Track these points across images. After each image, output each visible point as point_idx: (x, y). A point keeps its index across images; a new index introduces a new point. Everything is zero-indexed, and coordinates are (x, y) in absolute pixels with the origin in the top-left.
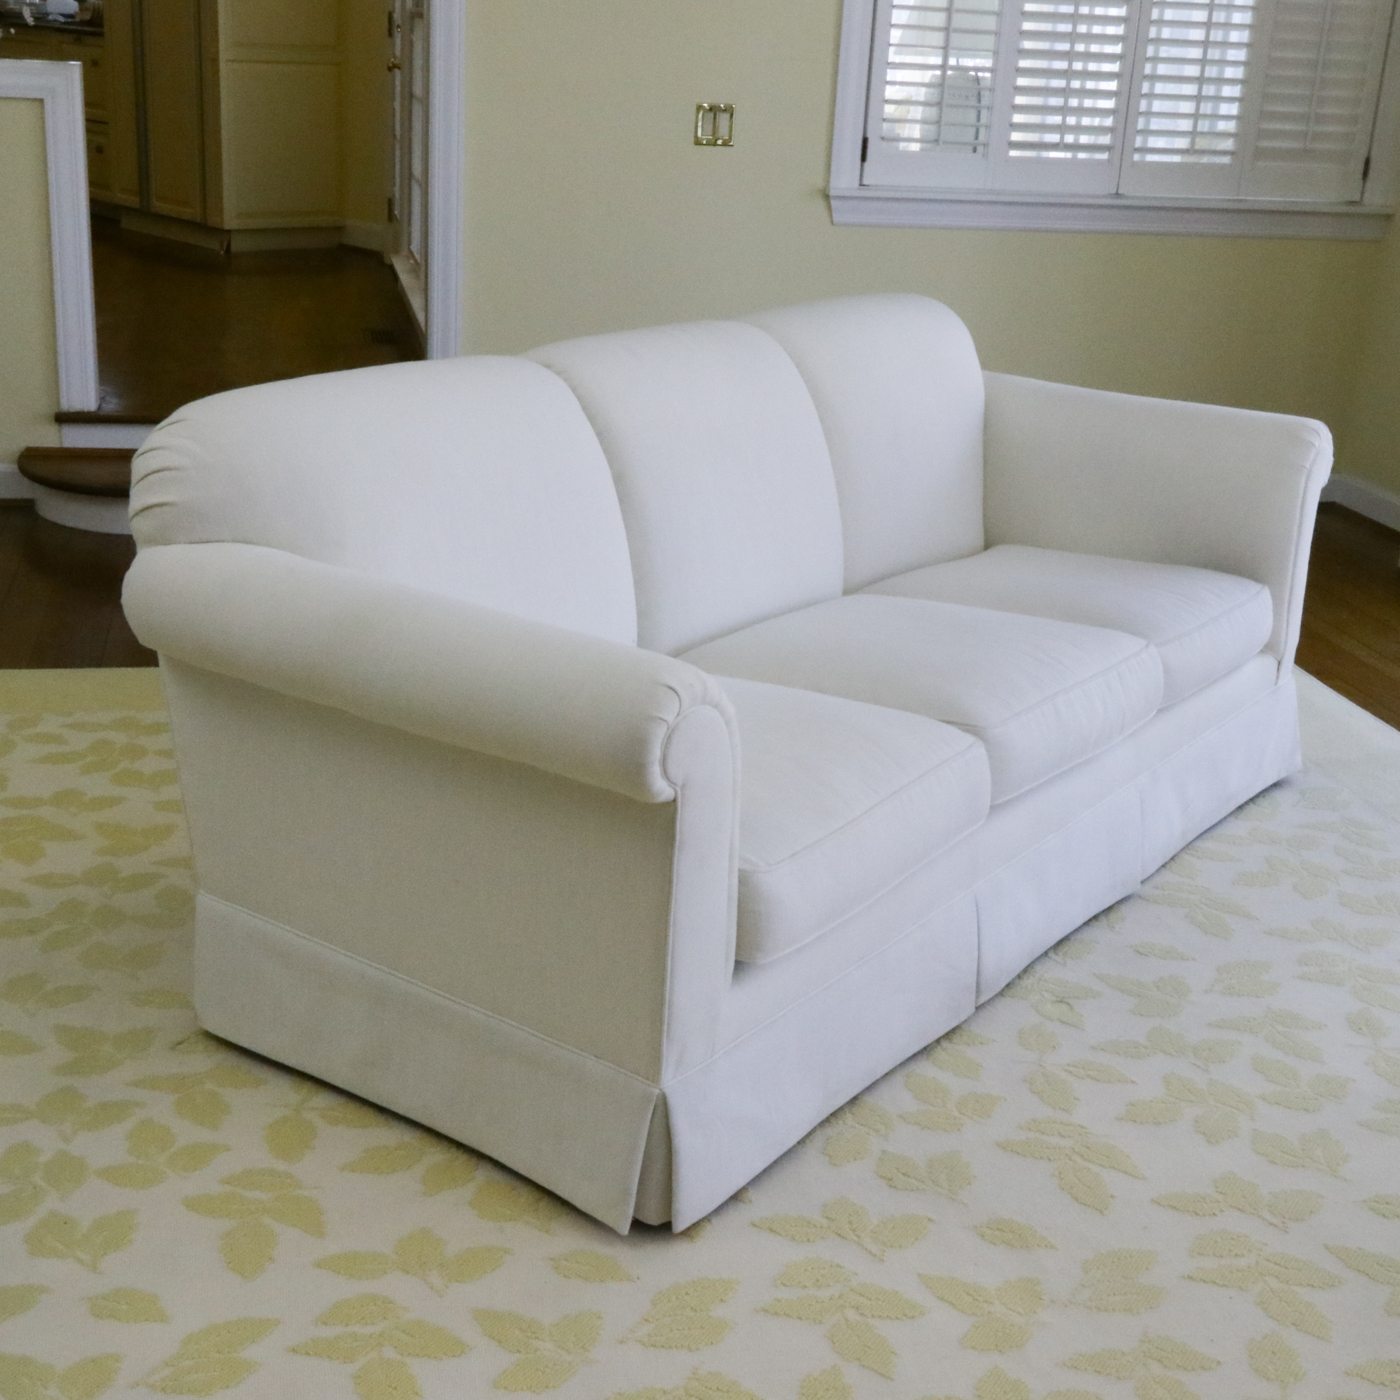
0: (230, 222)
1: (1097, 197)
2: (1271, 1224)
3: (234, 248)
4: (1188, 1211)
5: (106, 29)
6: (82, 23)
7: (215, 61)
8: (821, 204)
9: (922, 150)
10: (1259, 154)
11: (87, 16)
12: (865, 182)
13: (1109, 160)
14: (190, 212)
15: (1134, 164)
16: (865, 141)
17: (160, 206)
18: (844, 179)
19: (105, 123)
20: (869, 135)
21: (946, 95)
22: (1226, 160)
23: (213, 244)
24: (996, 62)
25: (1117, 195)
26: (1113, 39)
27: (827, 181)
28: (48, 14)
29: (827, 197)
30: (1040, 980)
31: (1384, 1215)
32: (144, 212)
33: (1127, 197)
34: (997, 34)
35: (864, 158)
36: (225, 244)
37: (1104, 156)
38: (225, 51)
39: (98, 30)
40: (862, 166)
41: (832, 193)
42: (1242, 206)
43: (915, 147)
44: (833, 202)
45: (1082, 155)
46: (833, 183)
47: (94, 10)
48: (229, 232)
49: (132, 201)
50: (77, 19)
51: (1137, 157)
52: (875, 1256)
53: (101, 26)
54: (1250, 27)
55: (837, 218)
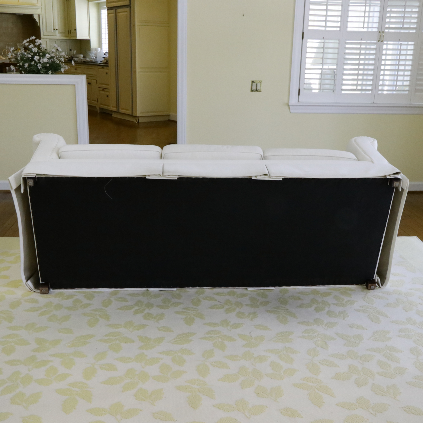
0: (139, 114)
1: (368, 104)
2: (371, 413)
3: (140, 121)
4: (346, 408)
5: (109, 65)
6: (104, 63)
7: (135, 72)
8: (287, 107)
9: (319, 92)
10: (416, 91)
11: (105, 61)
12: (299, 101)
13: (371, 94)
14: (129, 112)
15: (379, 94)
16: (299, 90)
17: (121, 111)
18: (294, 100)
19: (109, 89)
20: (300, 88)
21: (322, 77)
22: (407, 92)
23: (134, 120)
24: (337, 67)
25: (374, 103)
26: (372, 59)
27: (289, 101)
28: (97, 61)
29: (289, 105)
30: (318, 334)
31: (408, 413)
32: (117, 112)
33: (377, 104)
34: (337, 59)
35: (299, 94)
36: (137, 121)
37: (370, 92)
38: (138, 70)
39: (108, 65)
40: (299, 97)
41: (290, 104)
42: (411, 106)
43: (317, 91)
44: (290, 107)
45: (363, 92)
46: (290, 102)
47: (107, 60)
48: (139, 117)
49: (115, 109)
50: (103, 62)
51: (380, 92)
52: (247, 417)
53: (108, 64)
54: (412, 55)
55: (291, 111)
